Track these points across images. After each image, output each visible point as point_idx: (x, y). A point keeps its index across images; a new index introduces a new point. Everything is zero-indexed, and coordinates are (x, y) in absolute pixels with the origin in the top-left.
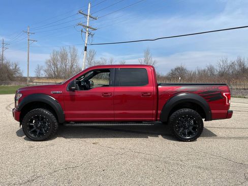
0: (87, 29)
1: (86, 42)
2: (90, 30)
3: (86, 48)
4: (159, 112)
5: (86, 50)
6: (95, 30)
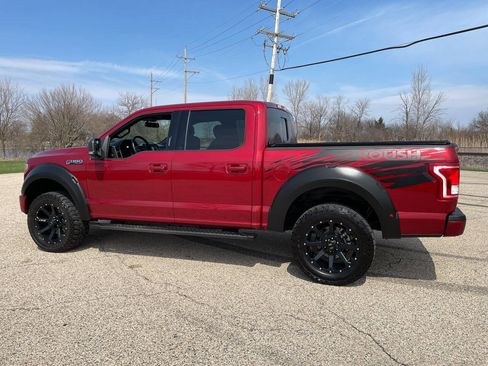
0: (276, 40)
1: (273, 66)
2: (282, 40)
3: (272, 77)
4: (266, 209)
5: (271, 82)
6: (291, 38)
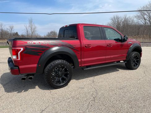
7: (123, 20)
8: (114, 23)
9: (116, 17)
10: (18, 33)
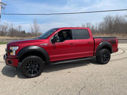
2: (2, 5)
4: (95, 51)
7: (115, 19)
8: (107, 22)
9: (108, 16)
10: (25, 31)
